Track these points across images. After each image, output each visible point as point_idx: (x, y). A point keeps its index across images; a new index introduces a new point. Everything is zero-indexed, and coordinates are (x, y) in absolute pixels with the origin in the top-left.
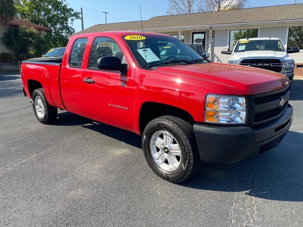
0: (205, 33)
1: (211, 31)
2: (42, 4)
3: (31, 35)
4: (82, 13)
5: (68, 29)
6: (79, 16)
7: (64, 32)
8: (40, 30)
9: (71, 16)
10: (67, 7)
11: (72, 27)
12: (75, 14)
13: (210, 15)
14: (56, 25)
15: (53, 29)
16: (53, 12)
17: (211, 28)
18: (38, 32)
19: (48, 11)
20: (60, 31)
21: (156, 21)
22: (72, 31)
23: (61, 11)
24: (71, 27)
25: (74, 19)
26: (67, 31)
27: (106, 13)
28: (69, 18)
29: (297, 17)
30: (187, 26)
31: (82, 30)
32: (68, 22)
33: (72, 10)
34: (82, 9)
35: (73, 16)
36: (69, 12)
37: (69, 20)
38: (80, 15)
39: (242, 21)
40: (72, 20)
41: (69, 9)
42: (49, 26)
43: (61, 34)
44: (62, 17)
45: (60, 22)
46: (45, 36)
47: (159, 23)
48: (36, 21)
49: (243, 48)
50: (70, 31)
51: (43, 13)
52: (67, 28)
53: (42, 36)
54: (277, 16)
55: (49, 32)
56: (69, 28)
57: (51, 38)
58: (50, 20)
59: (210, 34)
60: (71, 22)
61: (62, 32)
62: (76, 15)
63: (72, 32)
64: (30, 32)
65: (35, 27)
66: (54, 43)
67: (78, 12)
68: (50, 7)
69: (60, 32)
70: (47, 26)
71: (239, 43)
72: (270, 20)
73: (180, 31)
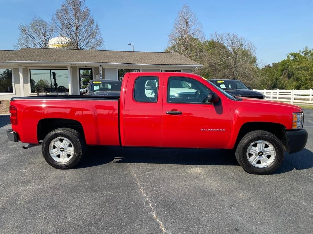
0: (91, 69)
1: (101, 69)
59: (100, 71)
73: (69, 66)
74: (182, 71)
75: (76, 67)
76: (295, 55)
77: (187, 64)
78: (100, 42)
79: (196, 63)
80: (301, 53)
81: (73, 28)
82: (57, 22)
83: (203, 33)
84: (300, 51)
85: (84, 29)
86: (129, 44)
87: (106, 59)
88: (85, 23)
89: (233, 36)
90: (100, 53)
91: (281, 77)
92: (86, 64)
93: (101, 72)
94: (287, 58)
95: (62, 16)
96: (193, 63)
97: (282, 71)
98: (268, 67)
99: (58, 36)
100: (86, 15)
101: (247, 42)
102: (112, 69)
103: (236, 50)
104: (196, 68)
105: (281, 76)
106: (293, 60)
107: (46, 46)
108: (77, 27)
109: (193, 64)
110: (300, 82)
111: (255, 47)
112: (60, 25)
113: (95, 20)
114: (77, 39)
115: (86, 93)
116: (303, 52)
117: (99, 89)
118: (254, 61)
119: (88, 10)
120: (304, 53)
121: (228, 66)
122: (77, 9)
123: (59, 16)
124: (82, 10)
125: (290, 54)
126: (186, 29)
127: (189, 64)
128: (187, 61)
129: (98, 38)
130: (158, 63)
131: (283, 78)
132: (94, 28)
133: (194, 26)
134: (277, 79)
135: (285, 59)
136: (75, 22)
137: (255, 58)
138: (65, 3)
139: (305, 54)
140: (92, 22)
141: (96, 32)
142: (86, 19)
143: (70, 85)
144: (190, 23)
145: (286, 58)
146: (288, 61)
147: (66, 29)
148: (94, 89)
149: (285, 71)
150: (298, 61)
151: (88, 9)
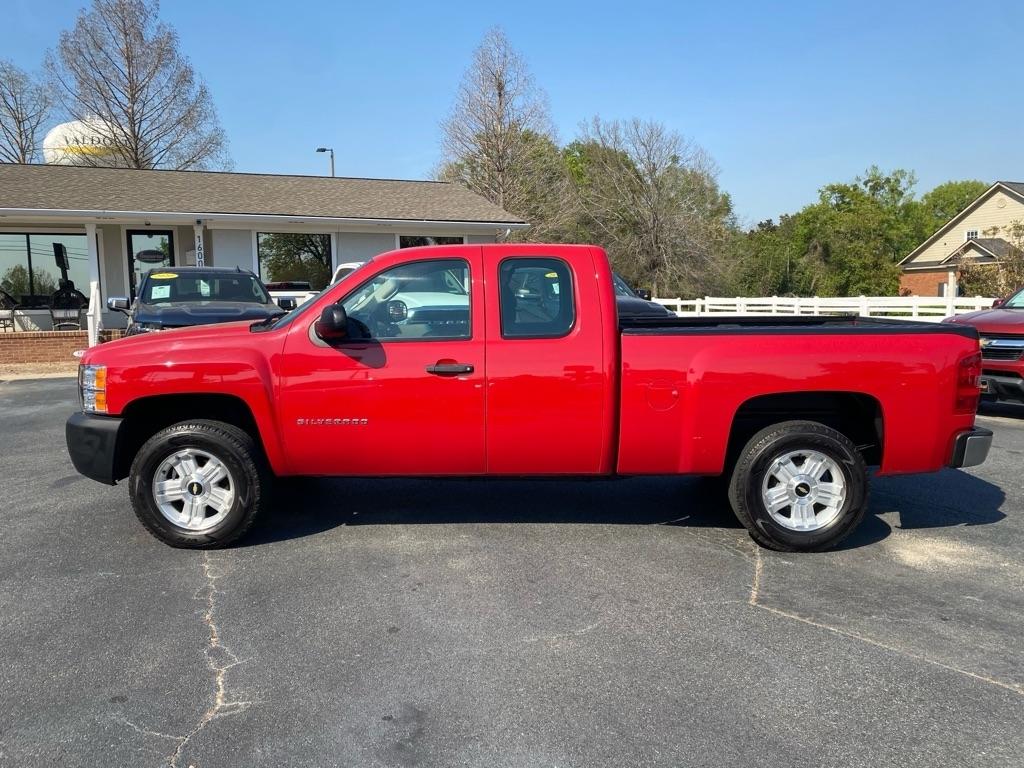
0: (170, 233)
1: (199, 232)
17: (199, 222)
29: (415, 216)
39: (289, 212)
59: (197, 240)
73: (90, 223)
74: (465, 240)
75: (117, 227)
76: (842, 191)
77: (479, 219)
78: (214, 143)
79: (509, 217)
80: (861, 186)
81: (119, 95)
82: (61, 73)
83: (549, 121)
84: (858, 179)
85: (157, 101)
86: (319, 150)
87: (218, 202)
88: (162, 78)
89: (649, 132)
90: (200, 182)
91: (803, 261)
92: (151, 216)
93: (199, 243)
94: (819, 202)
95: (81, 53)
96: (501, 214)
97: (808, 238)
98: (768, 227)
99: (67, 121)
100: (165, 52)
101: (691, 149)
102: (239, 234)
103: (657, 174)
104: (509, 231)
105: (803, 255)
106: (837, 205)
107: (24, 154)
108: (134, 91)
109: (499, 218)
110: (846, 273)
111: (714, 164)
112: (73, 84)
113: (196, 69)
114: (133, 131)
115: (128, 308)
116: (866, 184)
117: (168, 296)
118: (724, 207)
119: (170, 37)
120: (870, 184)
121: (635, 226)
122: (132, 31)
123: (71, 51)
124: (150, 34)
125: (828, 189)
126: (497, 104)
127: (486, 219)
128: (483, 210)
129: (206, 129)
130: (389, 214)
131: (811, 262)
132: (192, 98)
133: (521, 98)
134: (792, 266)
135: (812, 205)
136: (127, 74)
137: (726, 198)
138: (90, 10)
139: (874, 189)
140: (185, 77)
141: (199, 109)
142: (163, 66)
143: (94, 285)
144: (508, 88)
145: (817, 201)
146: (824, 209)
147: (94, 96)
148: (153, 298)
149: (815, 241)
150: (850, 211)
151: (169, 33)
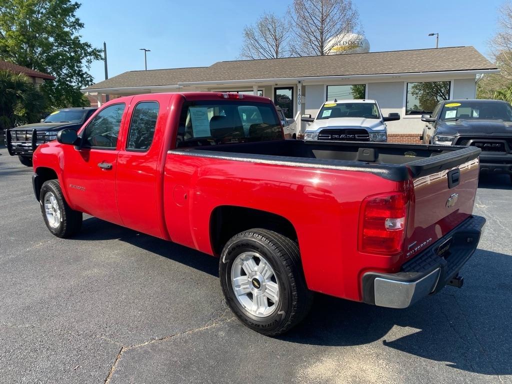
2: (37, 35)
3: (20, 85)
4: (105, 51)
5: (81, 76)
6: (100, 56)
7: (74, 80)
8: (34, 77)
9: (86, 56)
10: (79, 41)
11: (88, 73)
12: (93, 51)
13: (301, 63)
14: (61, 70)
15: (55, 76)
16: (56, 48)
17: (299, 82)
18: (31, 80)
19: (48, 47)
20: (68, 79)
21: (220, 69)
22: (89, 79)
23: (71, 48)
24: (86, 73)
25: (92, 60)
26: (80, 79)
27: (146, 51)
28: (83, 58)
29: (416, 70)
30: (265, 78)
31: (104, 79)
32: (82, 65)
33: (89, 46)
34: (105, 44)
35: (90, 55)
36: (82, 48)
37: (84, 61)
38: (103, 54)
39: (342, 73)
40: (89, 62)
41: (83, 44)
42: (49, 71)
43: (69, 83)
44: (72, 57)
45: (68, 64)
46: (42, 88)
47: (224, 73)
48: (26, 63)
49: (327, 113)
50: (85, 80)
51: (40, 49)
52: (80, 74)
53: (38, 88)
54: (391, 67)
55: (50, 80)
56: (83, 74)
57: (51, 90)
58: (51, 61)
60: (87, 64)
61: (70, 80)
62: (96, 54)
63: (88, 81)
64: (17, 82)
65: (26, 73)
66: (57, 99)
67: (99, 48)
68: (51, 40)
69: (67, 81)
70: (45, 71)
71: (325, 106)
72: (380, 72)
